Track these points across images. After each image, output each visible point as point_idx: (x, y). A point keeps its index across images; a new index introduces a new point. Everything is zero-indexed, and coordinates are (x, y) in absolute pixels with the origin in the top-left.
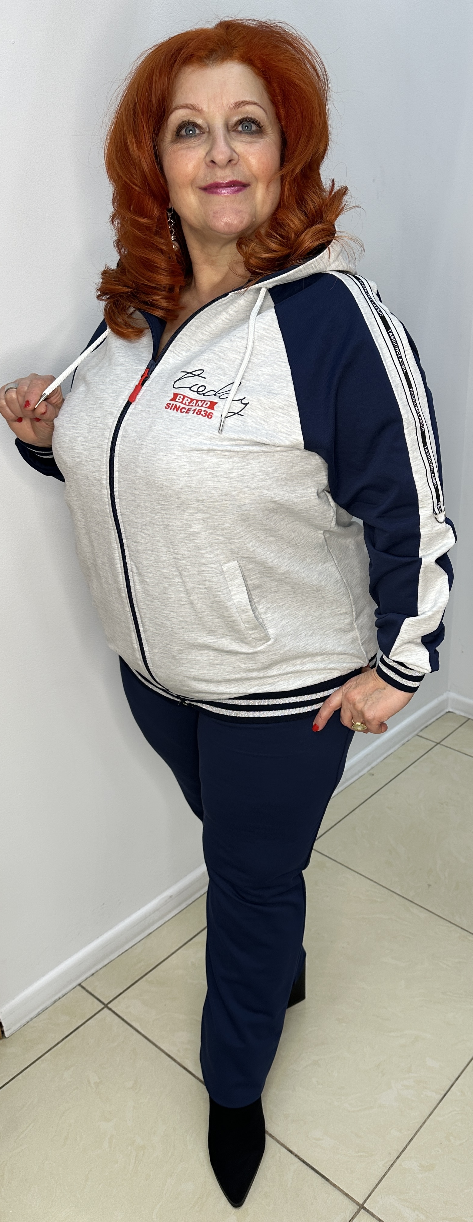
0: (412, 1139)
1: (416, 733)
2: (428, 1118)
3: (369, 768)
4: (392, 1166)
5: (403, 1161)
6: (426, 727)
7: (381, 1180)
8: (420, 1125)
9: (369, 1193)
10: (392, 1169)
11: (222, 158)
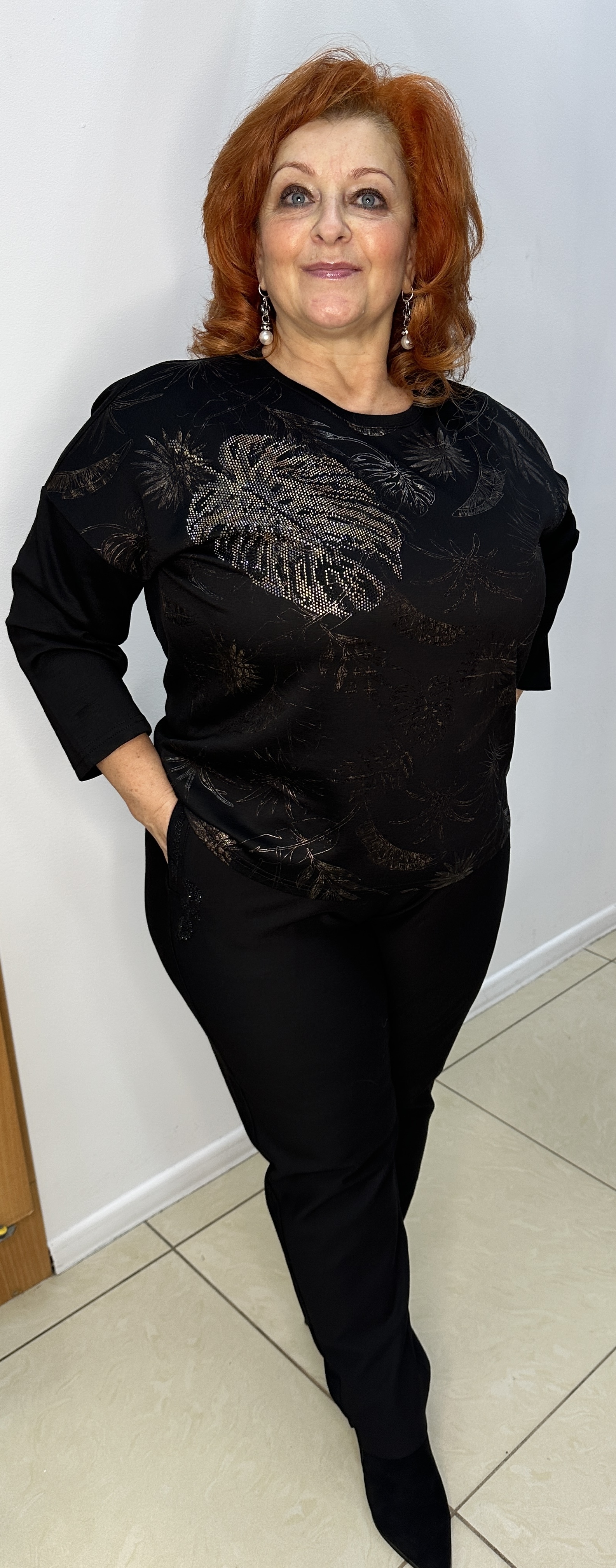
0: (525, 1440)
1: (583, 946)
2: (549, 1416)
3: (519, 986)
4: (497, 1469)
5: (511, 1466)
6: (598, 939)
7: (481, 1484)
8: (538, 1424)
9: (465, 1498)
10: (496, 1473)
11: (332, 232)
